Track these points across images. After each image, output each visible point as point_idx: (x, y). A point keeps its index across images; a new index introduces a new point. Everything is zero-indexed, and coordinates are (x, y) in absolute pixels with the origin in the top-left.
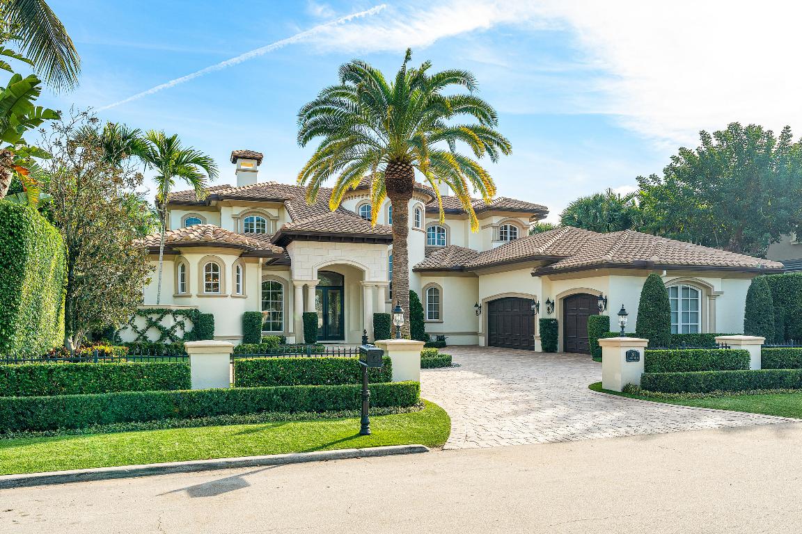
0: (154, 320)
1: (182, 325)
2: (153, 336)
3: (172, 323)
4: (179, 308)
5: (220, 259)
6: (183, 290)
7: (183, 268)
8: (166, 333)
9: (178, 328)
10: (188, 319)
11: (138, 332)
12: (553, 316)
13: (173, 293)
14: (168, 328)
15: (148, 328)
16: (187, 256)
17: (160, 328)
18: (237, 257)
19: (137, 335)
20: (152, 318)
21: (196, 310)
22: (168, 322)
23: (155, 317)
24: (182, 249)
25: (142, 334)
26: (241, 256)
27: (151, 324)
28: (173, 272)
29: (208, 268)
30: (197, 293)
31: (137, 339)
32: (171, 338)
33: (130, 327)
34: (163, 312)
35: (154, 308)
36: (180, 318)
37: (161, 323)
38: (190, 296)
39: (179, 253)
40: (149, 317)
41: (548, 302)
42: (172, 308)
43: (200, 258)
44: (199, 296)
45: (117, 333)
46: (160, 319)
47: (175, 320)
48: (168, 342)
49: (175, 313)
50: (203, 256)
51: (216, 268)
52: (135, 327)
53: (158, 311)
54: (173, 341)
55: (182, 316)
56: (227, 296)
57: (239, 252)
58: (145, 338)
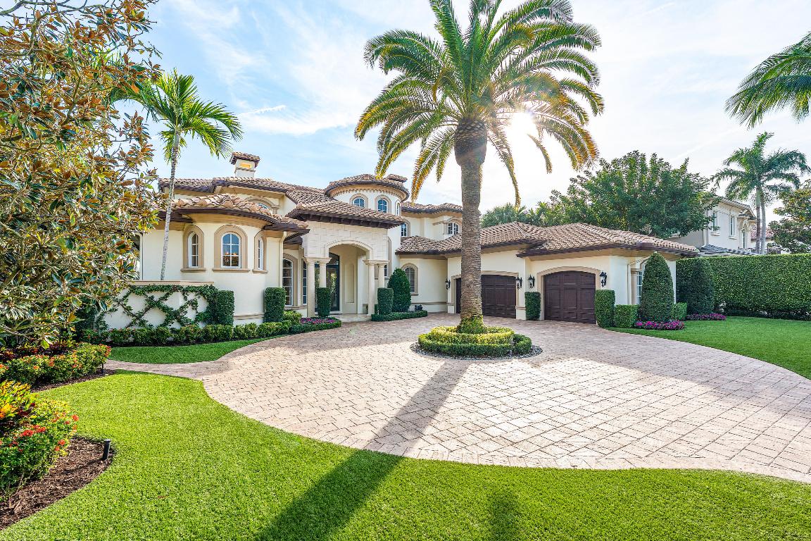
0: (156, 299)
1: (194, 304)
2: (154, 319)
3: (181, 302)
4: (190, 285)
5: (240, 229)
6: (194, 264)
7: (195, 239)
8: (173, 315)
9: (189, 309)
10: (202, 297)
11: (133, 316)
12: (535, 290)
13: (181, 267)
14: (176, 308)
15: (147, 310)
16: (200, 225)
17: (165, 309)
18: (259, 230)
19: (130, 319)
20: (152, 297)
21: (212, 287)
22: (176, 301)
23: (157, 296)
24: (194, 216)
25: (138, 317)
26: (264, 228)
27: (152, 304)
28: (181, 242)
29: (226, 239)
30: (213, 266)
31: (131, 325)
32: (179, 321)
33: (120, 309)
34: (170, 289)
35: (157, 284)
36: (191, 296)
37: (165, 303)
38: (204, 271)
39: (190, 221)
40: (149, 295)
41: (530, 278)
42: (181, 284)
43: (218, 228)
44: (214, 271)
45: (100, 318)
46: (165, 298)
47: (185, 298)
48: (176, 325)
49: (185, 291)
50: (220, 225)
51: (236, 240)
52: (128, 309)
53: (162, 289)
54: (182, 324)
55: (194, 293)
56: (248, 271)
57: (263, 223)
58: (142, 323)
